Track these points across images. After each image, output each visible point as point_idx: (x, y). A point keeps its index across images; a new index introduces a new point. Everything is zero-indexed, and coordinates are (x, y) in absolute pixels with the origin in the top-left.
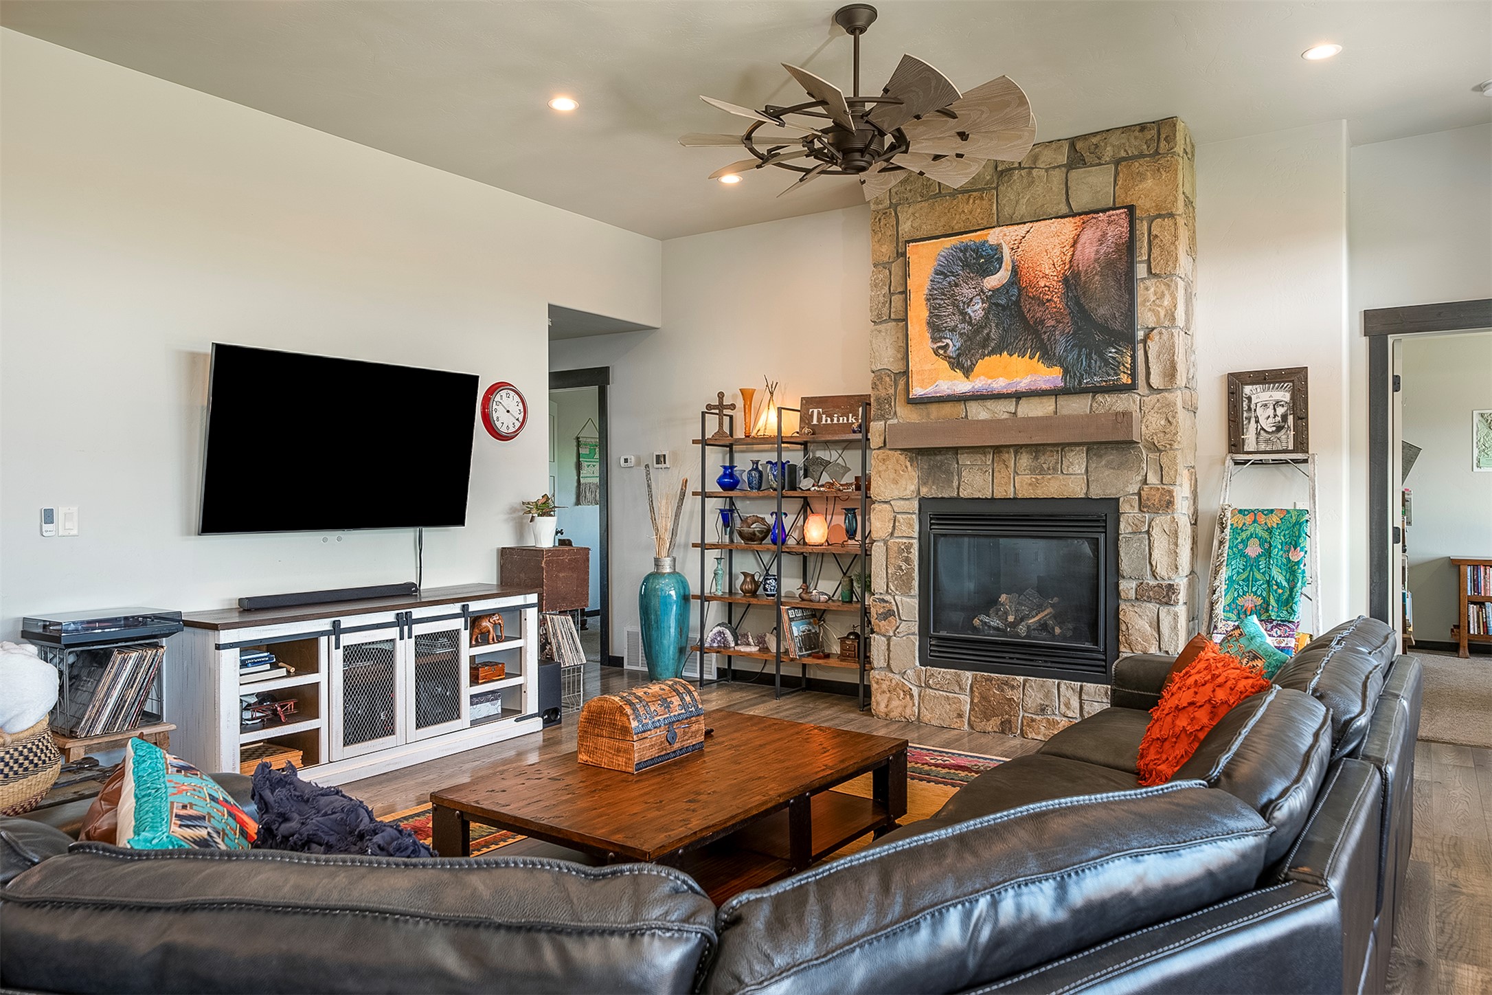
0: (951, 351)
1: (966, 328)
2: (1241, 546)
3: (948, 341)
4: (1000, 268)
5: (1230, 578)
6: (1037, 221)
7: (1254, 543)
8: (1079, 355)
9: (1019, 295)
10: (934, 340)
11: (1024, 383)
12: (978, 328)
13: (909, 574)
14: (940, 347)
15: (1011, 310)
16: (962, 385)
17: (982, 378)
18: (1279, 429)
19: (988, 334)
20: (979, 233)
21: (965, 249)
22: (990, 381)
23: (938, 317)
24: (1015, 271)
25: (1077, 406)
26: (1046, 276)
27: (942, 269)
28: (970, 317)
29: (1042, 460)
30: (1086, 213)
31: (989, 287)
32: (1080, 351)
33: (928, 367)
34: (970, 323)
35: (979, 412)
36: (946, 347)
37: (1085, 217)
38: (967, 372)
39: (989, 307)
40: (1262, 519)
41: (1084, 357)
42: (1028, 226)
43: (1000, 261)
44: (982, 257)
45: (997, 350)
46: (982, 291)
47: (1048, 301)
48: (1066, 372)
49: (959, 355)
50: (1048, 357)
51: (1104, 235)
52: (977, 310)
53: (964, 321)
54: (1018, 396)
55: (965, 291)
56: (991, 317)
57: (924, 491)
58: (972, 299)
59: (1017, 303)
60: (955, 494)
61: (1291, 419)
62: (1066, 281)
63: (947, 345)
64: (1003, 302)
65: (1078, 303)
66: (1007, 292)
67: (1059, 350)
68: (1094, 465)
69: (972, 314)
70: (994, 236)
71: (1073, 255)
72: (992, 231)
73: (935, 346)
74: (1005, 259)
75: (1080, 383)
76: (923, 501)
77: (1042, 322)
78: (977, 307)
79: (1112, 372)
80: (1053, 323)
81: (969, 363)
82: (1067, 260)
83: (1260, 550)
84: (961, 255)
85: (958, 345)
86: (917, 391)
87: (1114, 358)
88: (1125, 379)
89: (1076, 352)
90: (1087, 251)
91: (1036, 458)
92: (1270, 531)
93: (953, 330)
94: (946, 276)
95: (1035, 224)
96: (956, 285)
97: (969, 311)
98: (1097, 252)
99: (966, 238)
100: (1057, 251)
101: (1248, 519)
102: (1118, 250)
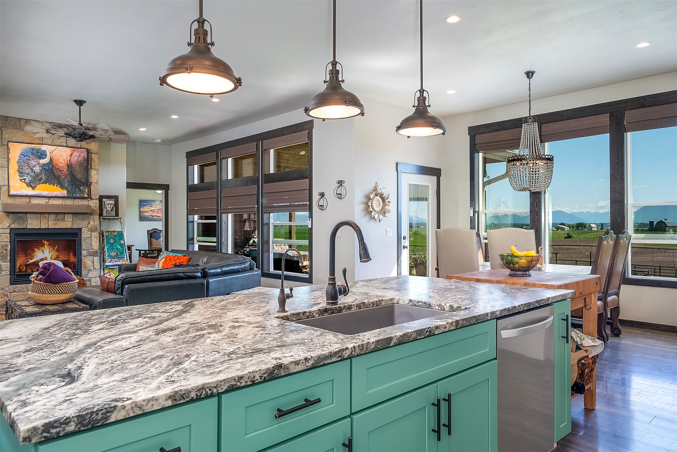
0: (27, 181)
1: (33, 174)
2: (109, 240)
3: (26, 177)
4: (46, 157)
5: (108, 248)
6: (59, 146)
7: (112, 239)
8: (72, 188)
9: (53, 167)
10: (20, 176)
11: (54, 194)
12: (38, 175)
13: (6, 254)
14: (22, 179)
15: (49, 171)
16: (30, 192)
17: (39, 191)
18: (112, 210)
19: (41, 177)
20: (38, 145)
21: (33, 149)
22: (42, 192)
23: (22, 169)
24: (51, 159)
25: (69, 202)
26: (61, 163)
27: (23, 154)
28: (35, 171)
29: (58, 217)
30: (75, 148)
31: (42, 163)
32: (72, 186)
33: (17, 185)
34: (35, 173)
35: (35, 201)
36: (25, 179)
37: (74, 149)
38: (33, 188)
39: (42, 169)
40: (113, 233)
41: (74, 188)
42: (56, 147)
43: (46, 155)
44: (39, 153)
45: (45, 182)
46: (39, 163)
47: (62, 170)
48: (68, 192)
49: (30, 183)
50: (62, 187)
51: (80, 155)
52: (37, 169)
53: (32, 172)
54: (50, 198)
55: (32, 162)
56: (42, 172)
57: (13, 226)
58: (35, 165)
59: (52, 169)
60: (26, 227)
61: (114, 208)
62: (68, 165)
63: (25, 178)
64: (47, 168)
65: (72, 172)
66: (48, 165)
67: (66, 185)
68: (75, 219)
69: (35, 170)
70: (43, 148)
71: (70, 159)
72: (43, 146)
73: (21, 178)
74: (47, 155)
75: (72, 195)
76: (11, 229)
77: (60, 176)
78: (37, 168)
79: (82, 193)
80: (63, 177)
81: (34, 185)
82: (69, 160)
83: (113, 241)
84: (31, 151)
85: (30, 179)
86: (12, 192)
87: (83, 190)
88: (86, 196)
89: (71, 186)
90: (75, 158)
91: (57, 216)
92: (115, 236)
93: (28, 174)
94: (25, 156)
95: (58, 147)
96: (29, 160)
97: (34, 169)
98: (78, 159)
99: (33, 146)
100: (65, 156)
101: (109, 233)
102: (84, 160)
